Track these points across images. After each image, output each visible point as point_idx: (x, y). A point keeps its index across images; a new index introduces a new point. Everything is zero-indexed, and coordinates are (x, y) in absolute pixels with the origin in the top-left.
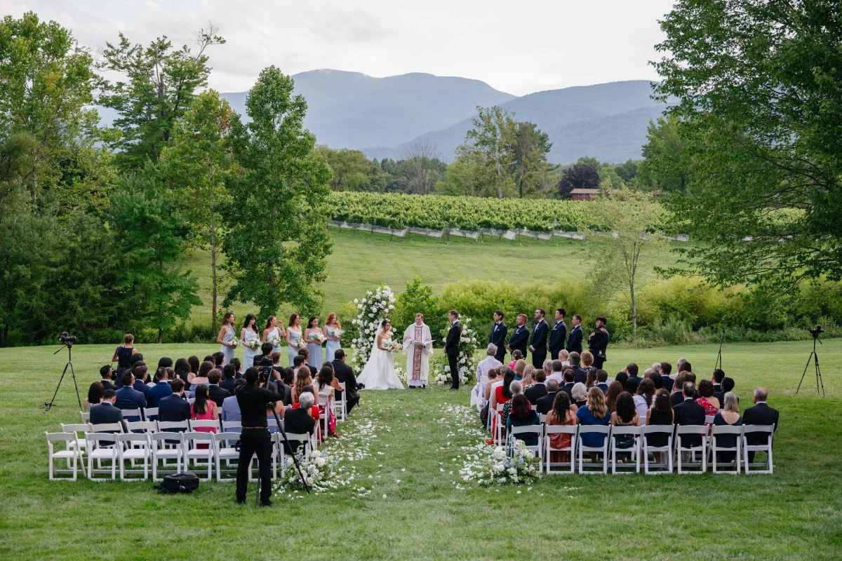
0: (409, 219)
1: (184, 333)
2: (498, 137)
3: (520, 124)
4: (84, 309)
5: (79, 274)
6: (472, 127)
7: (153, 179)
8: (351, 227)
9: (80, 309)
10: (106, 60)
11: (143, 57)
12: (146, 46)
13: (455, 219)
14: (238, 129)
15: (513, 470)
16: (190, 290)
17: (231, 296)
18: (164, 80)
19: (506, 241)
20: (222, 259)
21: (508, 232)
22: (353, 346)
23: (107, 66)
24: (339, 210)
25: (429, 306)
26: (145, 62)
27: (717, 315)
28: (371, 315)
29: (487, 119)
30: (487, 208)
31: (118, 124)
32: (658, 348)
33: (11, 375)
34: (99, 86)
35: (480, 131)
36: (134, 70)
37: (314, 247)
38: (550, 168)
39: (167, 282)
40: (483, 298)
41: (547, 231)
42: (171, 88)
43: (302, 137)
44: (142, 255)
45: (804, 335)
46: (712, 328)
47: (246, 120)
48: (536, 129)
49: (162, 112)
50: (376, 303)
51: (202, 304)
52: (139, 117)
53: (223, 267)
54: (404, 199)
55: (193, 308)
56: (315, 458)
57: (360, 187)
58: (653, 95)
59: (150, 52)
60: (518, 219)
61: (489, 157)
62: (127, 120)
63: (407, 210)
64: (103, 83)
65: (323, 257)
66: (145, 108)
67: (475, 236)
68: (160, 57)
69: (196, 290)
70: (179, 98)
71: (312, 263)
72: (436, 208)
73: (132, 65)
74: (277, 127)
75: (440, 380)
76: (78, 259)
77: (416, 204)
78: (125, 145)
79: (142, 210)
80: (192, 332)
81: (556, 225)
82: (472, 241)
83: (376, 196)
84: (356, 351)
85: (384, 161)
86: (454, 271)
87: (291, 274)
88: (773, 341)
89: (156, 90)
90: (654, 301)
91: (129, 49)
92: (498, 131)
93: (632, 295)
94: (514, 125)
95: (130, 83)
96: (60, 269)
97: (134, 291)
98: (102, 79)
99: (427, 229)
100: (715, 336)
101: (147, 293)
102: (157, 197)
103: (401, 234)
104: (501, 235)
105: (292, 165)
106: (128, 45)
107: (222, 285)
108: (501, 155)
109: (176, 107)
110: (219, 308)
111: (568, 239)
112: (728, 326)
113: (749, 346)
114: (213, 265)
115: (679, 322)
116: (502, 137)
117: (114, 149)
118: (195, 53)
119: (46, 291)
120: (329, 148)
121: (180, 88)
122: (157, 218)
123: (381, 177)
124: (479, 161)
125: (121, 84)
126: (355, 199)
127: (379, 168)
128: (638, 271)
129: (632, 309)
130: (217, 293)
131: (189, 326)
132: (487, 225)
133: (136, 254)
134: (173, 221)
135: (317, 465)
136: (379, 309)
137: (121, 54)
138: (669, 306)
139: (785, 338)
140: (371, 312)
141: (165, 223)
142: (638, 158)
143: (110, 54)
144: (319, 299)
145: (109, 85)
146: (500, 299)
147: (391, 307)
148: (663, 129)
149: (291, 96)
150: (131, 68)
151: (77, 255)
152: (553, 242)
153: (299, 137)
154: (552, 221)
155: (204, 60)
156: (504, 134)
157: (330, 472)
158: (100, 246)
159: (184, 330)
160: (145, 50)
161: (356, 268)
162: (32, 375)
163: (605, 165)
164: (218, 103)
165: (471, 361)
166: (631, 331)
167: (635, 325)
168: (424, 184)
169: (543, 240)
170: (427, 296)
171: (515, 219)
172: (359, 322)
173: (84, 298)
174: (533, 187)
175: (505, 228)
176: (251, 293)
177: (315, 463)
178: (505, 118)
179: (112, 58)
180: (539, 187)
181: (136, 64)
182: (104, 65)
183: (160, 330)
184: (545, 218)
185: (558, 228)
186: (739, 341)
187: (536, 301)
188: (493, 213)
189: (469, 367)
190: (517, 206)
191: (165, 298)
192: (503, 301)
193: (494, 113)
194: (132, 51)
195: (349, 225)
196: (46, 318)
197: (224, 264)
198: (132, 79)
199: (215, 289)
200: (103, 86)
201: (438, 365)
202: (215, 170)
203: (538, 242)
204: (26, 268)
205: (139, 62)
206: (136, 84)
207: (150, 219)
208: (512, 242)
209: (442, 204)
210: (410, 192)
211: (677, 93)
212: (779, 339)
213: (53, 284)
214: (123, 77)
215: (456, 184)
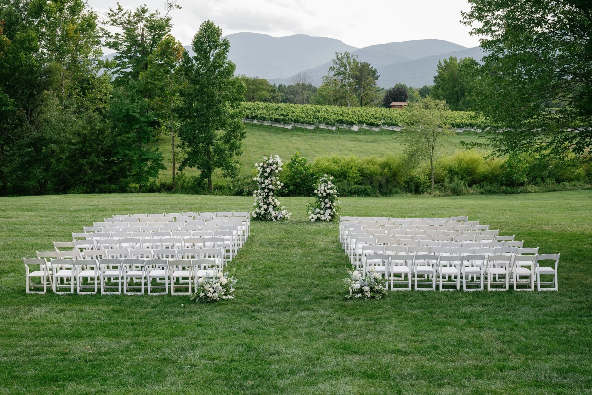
0: (294, 118)
1: (155, 187)
2: (348, 71)
3: (361, 63)
4: (92, 172)
5: (89, 149)
6: (332, 64)
7: (134, 91)
8: (259, 123)
9: (89, 171)
10: (109, 19)
11: (131, 18)
12: (134, 11)
13: (322, 118)
14: (187, 60)
15: (366, 288)
16: (158, 160)
17: (184, 164)
18: (144, 32)
19: (353, 132)
20: (178, 141)
21: (354, 126)
22: (254, 195)
23: (109, 23)
24: (252, 113)
25: (306, 170)
26: (133, 21)
27: (483, 177)
28: (266, 175)
29: (341, 59)
30: (341, 112)
31: (116, 59)
32: (447, 197)
33: (30, 213)
34: (105, 35)
35: (337, 66)
36: (126, 26)
37: (234, 135)
38: (378, 89)
39: (144, 155)
40: (339, 166)
41: (378, 126)
42: (149, 37)
43: (227, 65)
44: (128, 138)
45: (537, 189)
46: (480, 185)
47: (192, 54)
48: (370, 67)
49: (143, 51)
50: (269, 166)
51: (166, 169)
52: (129, 55)
53: (179, 146)
54: (291, 107)
55: (161, 172)
56: (219, 278)
57: (265, 100)
58: (462, 21)
59: (136, 15)
60: (360, 119)
61: (342, 83)
62: (121, 56)
63: (293, 112)
64: (107, 33)
65: (240, 140)
66: (133, 49)
67: (334, 129)
68: (141, 18)
69: (162, 160)
70: (153, 43)
71: (233, 144)
72: (311, 112)
73: (125, 23)
74: (211, 59)
75: (313, 218)
76: (88, 140)
77: (298, 109)
78: (121, 72)
79: (128, 110)
80: (160, 187)
81: (383, 122)
82: (332, 132)
83: (274, 105)
84: (256, 198)
85: (280, 86)
86: (321, 150)
87: (220, 150)
88: (518, 193)
89: (139, 38)
90: (445, 168)
91: (123, 13)
92: (348, 67)
93: (432, 164)
94: (357, 63)
95: (123, 34)
96: (77, 146)
97: (123, 161)
98: (107, 30)
99: (305, 125)
100: (482, 190)
101: (132, 162)
102: (137, 102)
103: (289, 127)
104: (350, 128)
105: (221, 82)
106: (122, 10)
107: (178, 157)
108: (349, 81)
109: (152, 48)
110: (176, 171)
111: (390, 131)
112: (490, 184)
113: (503, 196)
114: (173, 144)
115: (460, 181)
116: (350, 71)
117: (114, 74)
118: (163, 15)
119: (69, 160)
120: (247, 76)
121: (154, 37)
122: (137, 115)
123: (278, 95)
124: (336, 85)
125: (118, 34)
126: (262, 107)
127: (277, 90)
128: (435, 149)
129: (431, 173)
130: (176, 162)
131: (158, 183)
132: (341, 122)
133: (124, 137)
134: (147, 117)
135: (221, 284)
136: (272, 171)
137: (118, 16)
138: (454, 171)
139: (525, 192)
140: (266, 172)
141: (143, 119)
142: (430, 83)
143: (111, 16)
144: (238, 166)
145: (111, 35)
146: (350, 167)
147: (280, 169)
148: (446, 66)
149: (220, 40)
150: (125, 24)
151: (88, 138)
152: (382, 132)
153: (225, 65)
154: (380, 120)
155: (168, 20)
156: (351, 69)
157: (230, 288)
158: (102, 133)
159: (155, 185)
160: (133, 14)
161: (261, 148)
162: (44, 214)
163: (411, 88)
164: (174, 44)
165: (333, 206)
166: (430, 186)
167: (433, 183)
168: (303, 99)
169: (375, 131)
170: (304, 165)
171: (358, 119)
172: (258, 179)
173: (92, 164)
174: (369, 101)
175: (352, 124)
176: (196, 162)
177: (220, 282)
178: (352, 59)
179: (113, 18)
180: (372, 101)
181: (127, 22)
182: (107, 22)
183: (140, 185)
184: (376, 118)
185: (384, 124)
186: (497, 193)
187: (372, 168)
188: (345, 115)
189: (332, 210)
190: (359, 111)
191: (143, 165)
192: (351, 168)
193: (346, 56)
194: (125, 14)
195: (258, 122)
196: (68, 177)
197: (180, 145)
198: (125, 31)
199: (174, 161)
200: (107, 35)
201: (310, 208)
202: (173, 86)
203: (371, 133)
204: (56, 146)
205: (129, 21)
206: (127, 34)
207: (133, 116)
208: (356, 132)
209: (314, 110)
210: (295, 103)
211: (479, 18)
212: (522, 192)
213: (73, 156)
214: (119, 30)
215: (322, 98)
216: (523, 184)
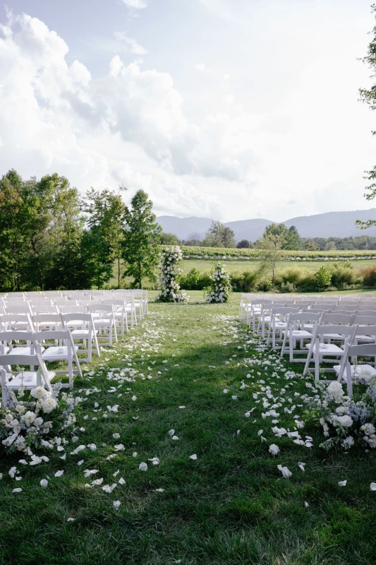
1: (108, 287)
3: (225, 228)
6: (210, 227)
10: (87, 196)
12: (101, 192)
13: (206, 253)
14: (127, 212)
16: (109, 272)
17: (125, 274)
18: (106, 203)
19: (223, 260)
20: (122, 261)
23: (87, 198)
26: (100, 197)
28: (168, 262)
29: (215, 225)
30: (216, 250)
31: (91, 218)
34: (84, 205)
35: (213, 228)
36: (96, 200)
38: (234, 241)
41: (237, 256)
42: (109, 205)
43: (151, 215)
47: (130, 208)
48: (230, 229)
50: (171, 255)
51: (114, 277)
52: (98, 216)
53: (122, 264)
54: (189, 247)
55: (111, 279)
59: (102, 194)
61: (215, 237)
62: (94, 217)
66: (100, 213)
67: (213, 257)
68: (105, 195)
69: (112, 272)
72: (199, 250)
73: (96, 198)
74: (142, 212)
77: (193, 248)
80: (111, 288)
81: (240, 255)
87: (147, 265)
89: (103, 206)
90: (281, 277)
91: (95, 192)
92: (218, 229)
93: (273, 274)
95: (94, 204)
98: (85, 202)
99: (197, 256)
104: (221, 257)
105: (147, 225)
107: (122, 271)
108: (219, 236)
110: (120, 279)
111: (245, 259)
118: (117, 194)
124: (212, 237)
125: (92, 205)
128: (276, 265)
129: (273, 279)
130: (120, 274)
131: (110, 286)
132: (217, 254)
137: (92, 194)
138: (286, 278)
140: (168, 260)
145: (88, 205)
148: (270, 228)
149: (147, 201)
152: (240, 260)
154: (238, 254)
155: (120, 196)
156: (220, 230)
160: (100, 194)
167: (274, 285)
169: (235, 259)
171: (225, 253)
174: (230, 245)
175: (223, 255)
176: (132, 273)
178: (220, 225)
179: (89, 195)
180: (232, 245)
183: (99, 286)
184: (236, 253)
188: (218, 251)
189: (225, 293)
190: (226, 249)
191: (100, 275)
200: (86, 205)
205: (98, 197)
206: (97, 204)
208: (225, 260)
209: (201, 249)
214: (93, 202)
215: (204, 244)
216: (327, 286)
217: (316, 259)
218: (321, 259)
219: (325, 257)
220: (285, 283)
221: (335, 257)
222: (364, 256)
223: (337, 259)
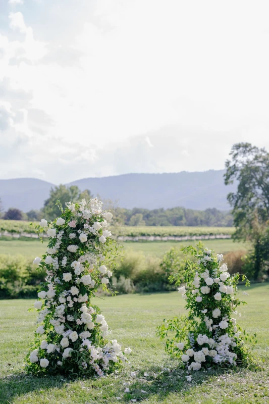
217: (137, 238)
218: (144, 238)
219: (149, 235)
220: (118, 278)
221: (163, 236)
222: (200, 235)
223: (165, 239)
